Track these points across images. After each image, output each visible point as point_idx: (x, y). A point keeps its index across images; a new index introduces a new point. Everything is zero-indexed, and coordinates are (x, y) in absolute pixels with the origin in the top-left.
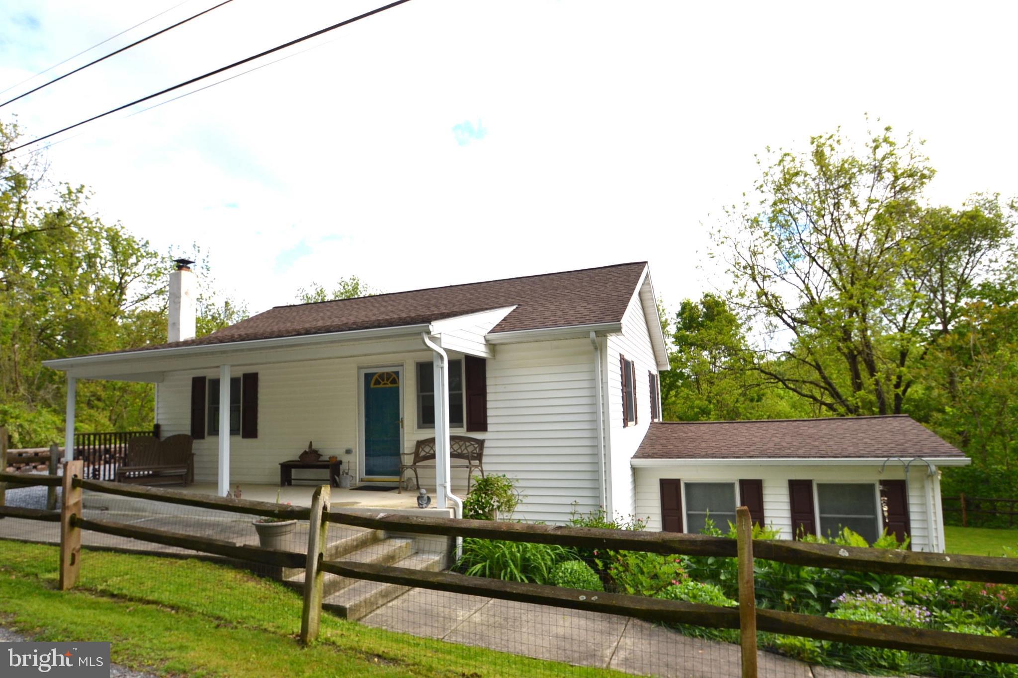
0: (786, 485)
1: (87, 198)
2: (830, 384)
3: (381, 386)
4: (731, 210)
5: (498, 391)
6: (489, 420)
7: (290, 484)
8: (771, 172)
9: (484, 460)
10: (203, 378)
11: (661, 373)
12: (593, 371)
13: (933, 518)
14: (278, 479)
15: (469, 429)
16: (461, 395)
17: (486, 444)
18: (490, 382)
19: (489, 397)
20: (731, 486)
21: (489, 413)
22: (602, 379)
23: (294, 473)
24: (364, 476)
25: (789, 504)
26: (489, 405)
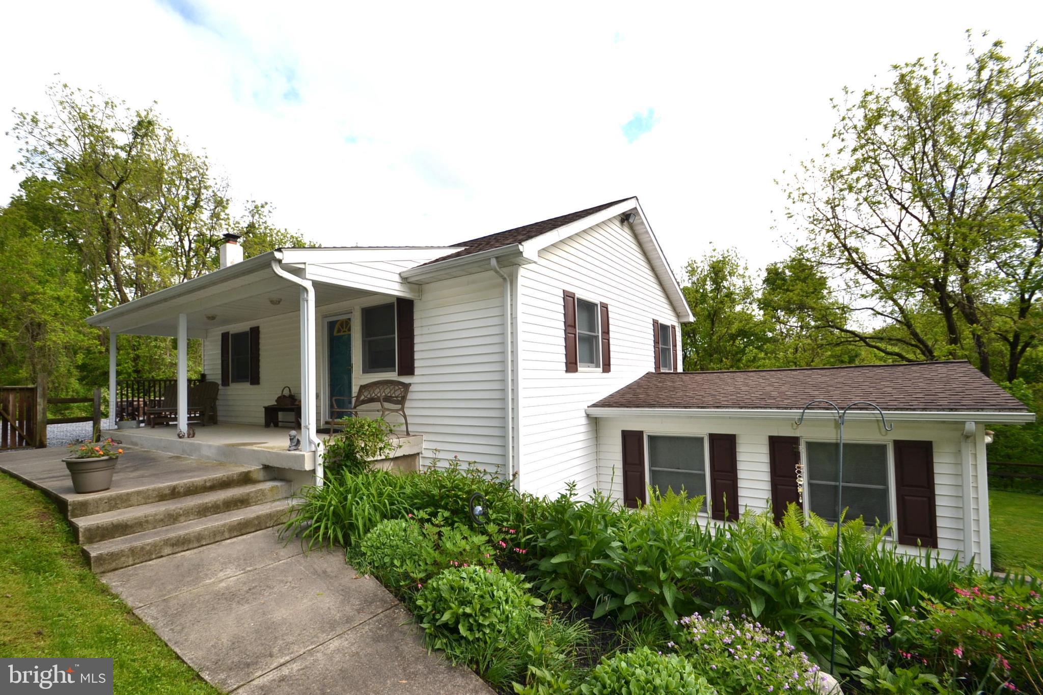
0: (766, 442)
1: (270, 212)
2: (920, 341)
3: (342, 334)
4: (809, 166)
5: (424, 333)
6: (417, 364)
7: (276, 425)
8: (850, 114)
9: (407, 404)
10: (228, 333)
11: (684, 325)
12: (503, 306)
13: (972, 495)
14: (262, 420)
15: (400, 374)
16: (394, 338)
17: (412, 388)
18: (417, 324)
19: (417, 340)
20: (700, 440)
21: (417, 356)
22: (511, 314)
23: (281, 415)
24: (328, 419)
25: (769, 465)
26: (417, 348)
